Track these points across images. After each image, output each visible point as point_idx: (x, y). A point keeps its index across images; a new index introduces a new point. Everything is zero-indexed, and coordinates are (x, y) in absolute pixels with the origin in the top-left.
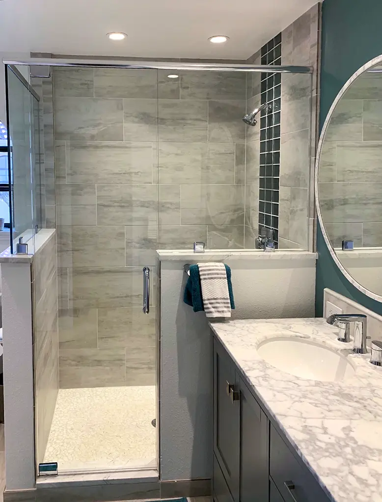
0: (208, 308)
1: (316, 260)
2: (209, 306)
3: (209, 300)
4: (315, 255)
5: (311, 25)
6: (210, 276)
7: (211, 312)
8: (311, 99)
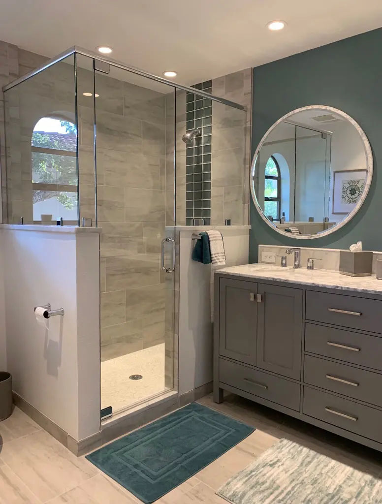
0: (214, 260)
1: (250, 230)
2: (215, 258)
3: (215, 254)
4: (250, 227)
5: (244, 81)
6: (215, 238)
7: (217, 262)
8: (246, 128)
